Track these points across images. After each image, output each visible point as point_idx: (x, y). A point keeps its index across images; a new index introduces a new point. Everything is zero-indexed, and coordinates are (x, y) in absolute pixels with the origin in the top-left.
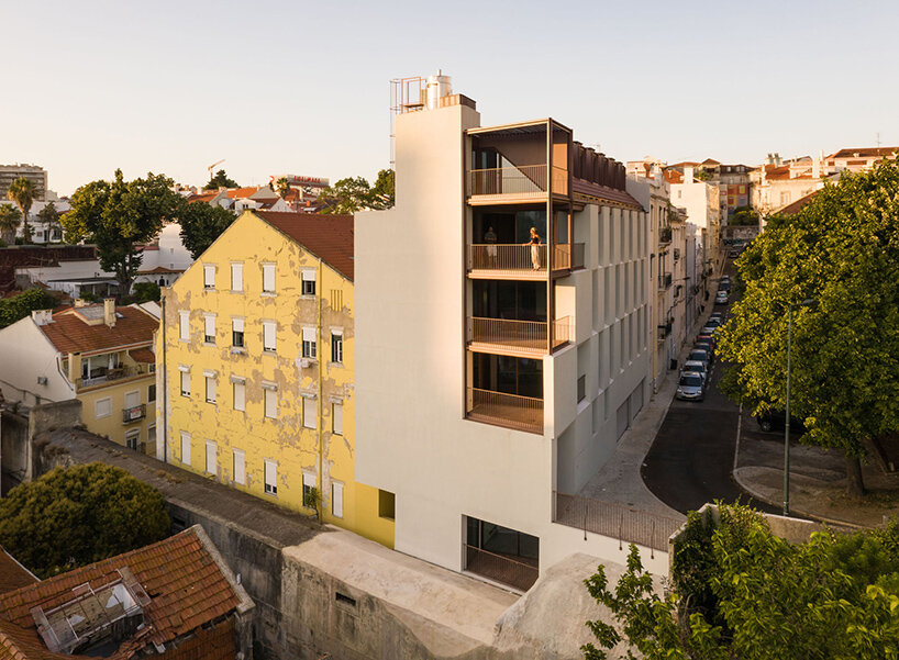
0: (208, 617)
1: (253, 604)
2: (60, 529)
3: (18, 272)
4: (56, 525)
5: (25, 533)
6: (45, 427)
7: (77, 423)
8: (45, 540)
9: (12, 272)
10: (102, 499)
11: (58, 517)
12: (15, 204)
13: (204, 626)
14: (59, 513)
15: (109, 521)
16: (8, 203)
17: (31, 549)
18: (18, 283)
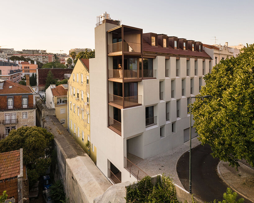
0: (9, 177)
1: (22, 176)
2: (14, 143)
3: (65, 75)
4: (13, 142)
5: (5, 143)
6: (46, 115)
7: (54, 115)
8: (9, 145)
9: (63, 75)
10: (27, 136)
11: (14, 140)
12: (71, 58)
13: (6, 179)
14: (15, 139)
15: (26, 143)
16: (70, 57)
17: (6, 147)
18: (65, 77)
